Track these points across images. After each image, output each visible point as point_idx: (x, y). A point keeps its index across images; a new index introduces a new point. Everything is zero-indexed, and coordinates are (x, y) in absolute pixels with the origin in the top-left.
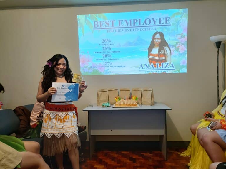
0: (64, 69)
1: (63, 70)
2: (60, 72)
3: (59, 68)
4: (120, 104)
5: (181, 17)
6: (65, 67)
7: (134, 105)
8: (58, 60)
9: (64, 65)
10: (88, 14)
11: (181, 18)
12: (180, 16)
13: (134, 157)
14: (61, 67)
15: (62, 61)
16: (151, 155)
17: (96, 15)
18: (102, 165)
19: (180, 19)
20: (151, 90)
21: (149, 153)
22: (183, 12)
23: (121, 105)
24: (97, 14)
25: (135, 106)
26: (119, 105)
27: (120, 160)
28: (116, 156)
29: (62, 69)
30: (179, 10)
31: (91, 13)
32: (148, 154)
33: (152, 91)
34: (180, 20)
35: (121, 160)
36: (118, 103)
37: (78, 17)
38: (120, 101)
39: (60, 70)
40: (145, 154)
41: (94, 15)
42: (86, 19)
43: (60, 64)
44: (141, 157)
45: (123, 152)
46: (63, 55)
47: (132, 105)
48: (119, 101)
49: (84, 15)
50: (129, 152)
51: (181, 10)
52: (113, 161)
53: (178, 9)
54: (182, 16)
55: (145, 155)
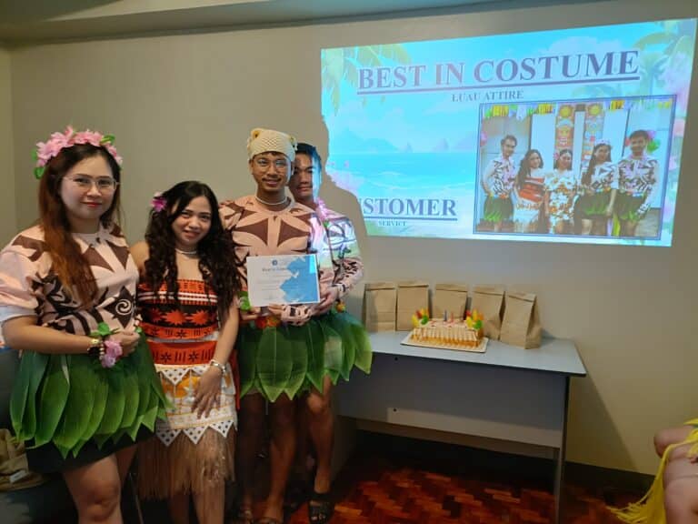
0: (201, 229)
1: (198, 233)
2: (189, 237)
3: (187, 224)
4: (425, 335)
5: (669, 51)
6: (206, 225)
7: (469, 343)
8: (186, 201)
9: (204, 217)
10: (354, 45)
11: (665, 53)
12: (664, 46)
13: (461, 497)
14: (194, 222)
15: (199, 204)
16: (518, 500)
17: (376, 46)
18: (357, 507)
19: (666, 56)
20: (533, 299)
21: (509, 494)
22: (676, 31)
23: (427, 338)
24: (381, 46)
25: (472, 346)
26: (421, 337)
27: (412, 500)
28: (406, 485)
29: (196, 228)
30: (662, 25)
31: (363, 43)
32: (506, 496)
33: (535, 302)
34: (662, 62)
35: (419, 502)
36: (420, 330)
37: (323, 56)
38: (424, 326)
39: (187, 231)
40: (497, 495)
41: (369, 48)
42: (345, 61)
43: (190, 214)
44: (479, 503)
45: (430, 476)
46: (205, 186)
47: (463, 343)
48: (421, 326)
49: (341, 50)
50: (447, 479)
51: (671, 25)
52: (393, 502)
53: (659, 22)
54: (673, 45)
55: (495, 497)
